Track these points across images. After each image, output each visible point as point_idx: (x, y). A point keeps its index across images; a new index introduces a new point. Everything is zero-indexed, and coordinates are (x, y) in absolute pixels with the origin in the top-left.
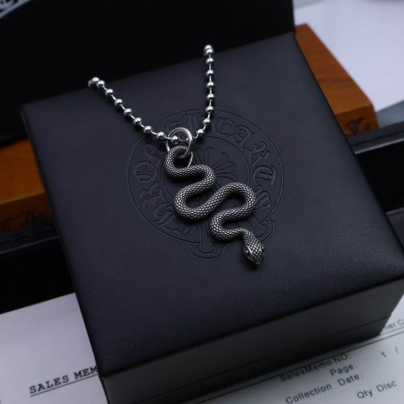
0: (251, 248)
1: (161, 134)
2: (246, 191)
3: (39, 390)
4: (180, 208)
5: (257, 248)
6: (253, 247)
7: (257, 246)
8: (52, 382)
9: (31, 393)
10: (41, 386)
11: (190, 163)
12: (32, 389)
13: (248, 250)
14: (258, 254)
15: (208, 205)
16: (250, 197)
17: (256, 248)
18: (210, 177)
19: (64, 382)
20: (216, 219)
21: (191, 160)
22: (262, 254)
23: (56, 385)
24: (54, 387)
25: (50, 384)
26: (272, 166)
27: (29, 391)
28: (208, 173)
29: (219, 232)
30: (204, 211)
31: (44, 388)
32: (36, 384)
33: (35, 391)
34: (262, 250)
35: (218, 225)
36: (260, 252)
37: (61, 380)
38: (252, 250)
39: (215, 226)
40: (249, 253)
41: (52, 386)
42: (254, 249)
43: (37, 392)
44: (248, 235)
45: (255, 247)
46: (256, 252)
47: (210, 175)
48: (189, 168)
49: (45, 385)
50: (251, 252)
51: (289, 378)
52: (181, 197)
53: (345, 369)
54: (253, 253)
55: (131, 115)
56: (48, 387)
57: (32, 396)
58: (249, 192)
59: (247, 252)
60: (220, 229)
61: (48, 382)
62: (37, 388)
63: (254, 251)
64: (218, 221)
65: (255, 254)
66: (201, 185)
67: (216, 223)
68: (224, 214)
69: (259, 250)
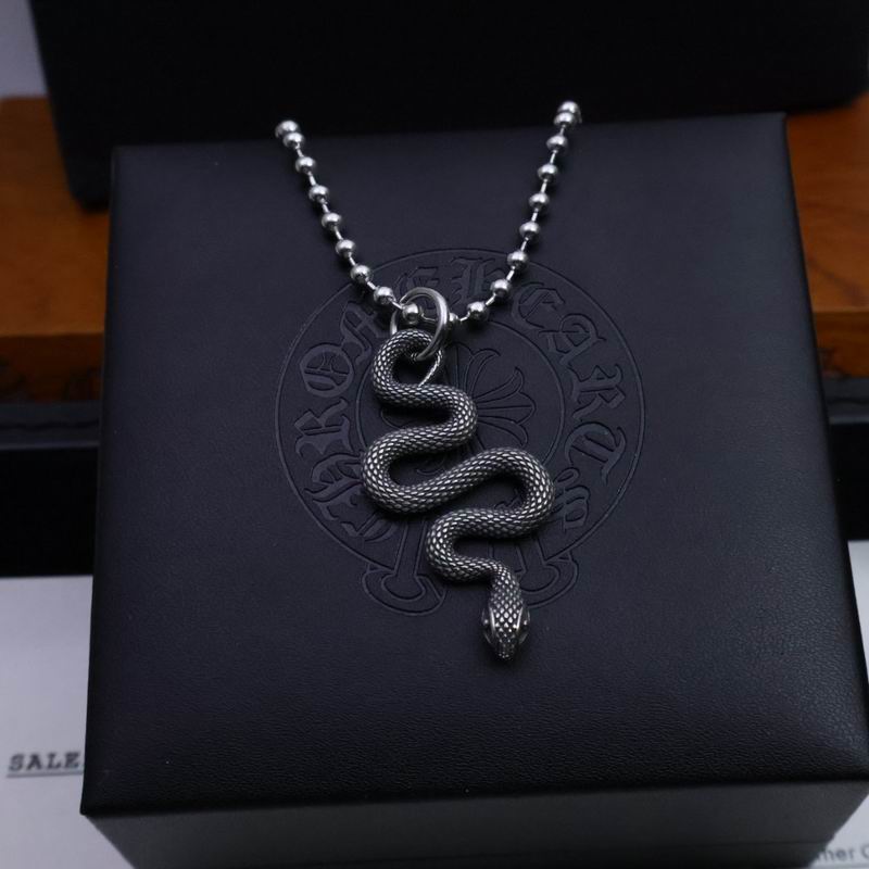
0: (498, 616)
1: (384, 291)
2: (534, 476)
3: (30, 767)
4: (370, 479)
5: (511, 621)
6: (502, 615)
7: (511, 615)
8: (61, 758)
9: (12, 768)
10: (35, 760)
11: (428, 377)
12: (17, 761)
13: (489, 618)
14: (510, 635)
15: (435, 485)
16: (538, 494)
17: (506, 620)
18: (462, 422)
20: (442, 524)
21: (434, 370)
22: (517, 638)
23: (67, 766)
24: (62, 770)
25: (56, 761)
26: (619, 428)
27: (7, 762)
28: (460, 412)
29: (438, 558)
30: (421, 497)
31: (40, 767)
32: (27, 753)
33: (20, 766)
34: (521, 624)
35: (441, 541)
36: (514, 630)
37: (82, 758)
38: (497, 620)
39: (434, 541)
40: (489, 625)
41: (59, 765)
42: (502, 620)
43: (23, 771)
44: (503, 582)
45: (506, 615)
46: (506, 630)
47: (464, 416)
48: (423, 389)
49: (45, 761)
50: (495, 625)
52: (381, 451)
54: (497, 629)
55: (336, 228)
56: (50, 766)
57: (10, 776)
58: (540, 481)
59: (486, 622)
60: (443, 551)
61: (52, 756)
62: (27, 761)
63: (502, 624)
64: (445, 530)
65: (501, 634)
66: (436, 435)
67: (439, 535)
68: (466, 518)
69: (514, 626)
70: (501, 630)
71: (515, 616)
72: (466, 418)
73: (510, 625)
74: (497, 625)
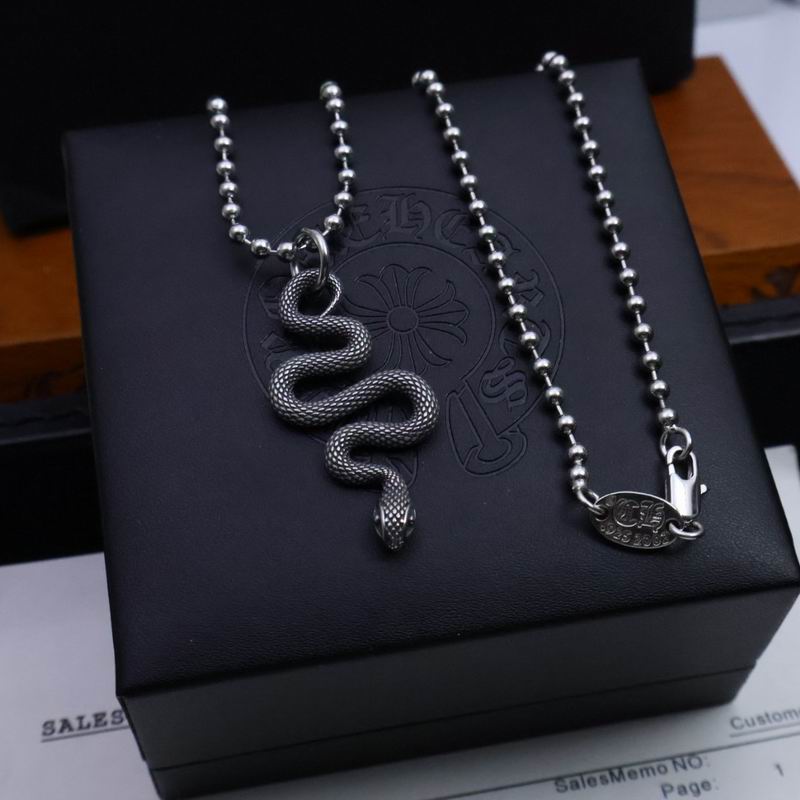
0: (387, 512)
3: (62, 731)
5: (398, 516)
6: (391, 511)
7: (399, 511)
8: (89, 719)
9: (44, 734)
10: (66, 724)
11: (329, 309)
12: (48, 726)
13: (380, 515)
14: (397, 528)
15: (334, 401)
17: (395, 515)
18: (358, 347)
19: (113, 723)
20: (340, 435)
21: (334, 303)
22: (404, 532)
23: (96, 725)
24: (92, 729)
25: (85, 723)
27: (41, 729)
28: (355, 333)
29: (336, 464)
30: (322, 411)
31: (71, 729)
32: (57, 718)
33: (53, 731)
34: (408, 520)
35: (339, 449)
36: (401, 524)
37: (109, 718)
38: (386, 516)
39: (332, 449)
40: (380, 520)
41: (89, 726)
42: (391, 515)
43: (56, 735)
44: (393, 485)
45: (395, 512)
46: (394, 524)
47: (359, 342)
48: (324, 320)
49: (75, 724)
50: (384, 520)
51: (572, 788)
52: (287, 372)
53: (694, 788)
54: (387, 523)
56: (81, 727)
57: (44, 741)
59: (377, 517)
60: (340, 458)
61: (81, 718)
62: (58, 726)
63: (391, 519)
64: (342, 440)
65: (390, 528)
66: (335, 359)
67: (337, 444)
68: (360, 429)
69: (402, 521)
70: (390, 524)
71: (402, 512)
72: (362, 344)
73: (398, 520)
74: (387, 520)
